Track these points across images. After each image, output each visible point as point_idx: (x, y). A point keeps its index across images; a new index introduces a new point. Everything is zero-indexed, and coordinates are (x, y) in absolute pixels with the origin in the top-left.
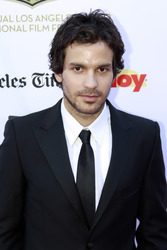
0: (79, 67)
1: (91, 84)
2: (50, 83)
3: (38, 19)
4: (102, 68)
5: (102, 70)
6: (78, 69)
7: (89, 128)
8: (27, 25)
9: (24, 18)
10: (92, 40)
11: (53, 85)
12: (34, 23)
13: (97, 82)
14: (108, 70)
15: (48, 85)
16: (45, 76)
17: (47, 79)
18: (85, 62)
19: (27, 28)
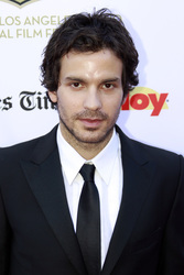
0: (78, 83)
1: (92, 104)
2: (43, 105)
3: (27, 22)
4: (107, 84)
5: (108, 86)
6: (76, 85)
7: (93, 161)
8: (13, 29)
9: (10, 21)
10: (94, 47)
11: (46, 108)
12: (22, 26)
13: (101, 102)
14: (115, 86)
15: (40, 107)
16: (36, 96)
17: (39, 99)
18: (86, 76)
19: (13, 33)
